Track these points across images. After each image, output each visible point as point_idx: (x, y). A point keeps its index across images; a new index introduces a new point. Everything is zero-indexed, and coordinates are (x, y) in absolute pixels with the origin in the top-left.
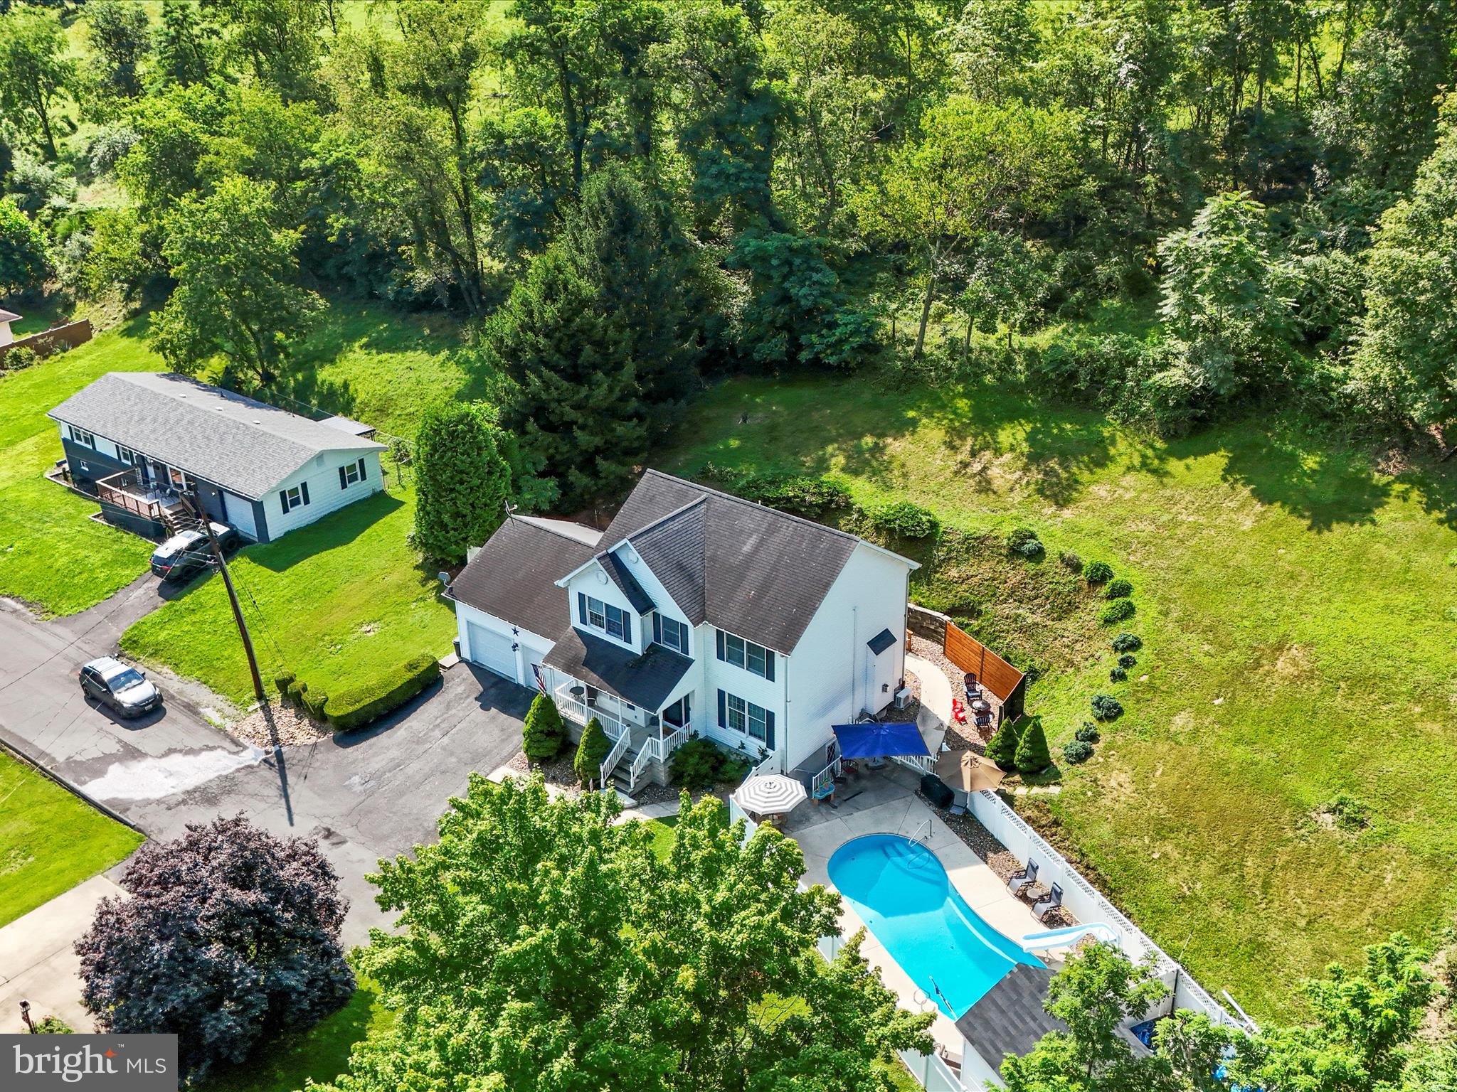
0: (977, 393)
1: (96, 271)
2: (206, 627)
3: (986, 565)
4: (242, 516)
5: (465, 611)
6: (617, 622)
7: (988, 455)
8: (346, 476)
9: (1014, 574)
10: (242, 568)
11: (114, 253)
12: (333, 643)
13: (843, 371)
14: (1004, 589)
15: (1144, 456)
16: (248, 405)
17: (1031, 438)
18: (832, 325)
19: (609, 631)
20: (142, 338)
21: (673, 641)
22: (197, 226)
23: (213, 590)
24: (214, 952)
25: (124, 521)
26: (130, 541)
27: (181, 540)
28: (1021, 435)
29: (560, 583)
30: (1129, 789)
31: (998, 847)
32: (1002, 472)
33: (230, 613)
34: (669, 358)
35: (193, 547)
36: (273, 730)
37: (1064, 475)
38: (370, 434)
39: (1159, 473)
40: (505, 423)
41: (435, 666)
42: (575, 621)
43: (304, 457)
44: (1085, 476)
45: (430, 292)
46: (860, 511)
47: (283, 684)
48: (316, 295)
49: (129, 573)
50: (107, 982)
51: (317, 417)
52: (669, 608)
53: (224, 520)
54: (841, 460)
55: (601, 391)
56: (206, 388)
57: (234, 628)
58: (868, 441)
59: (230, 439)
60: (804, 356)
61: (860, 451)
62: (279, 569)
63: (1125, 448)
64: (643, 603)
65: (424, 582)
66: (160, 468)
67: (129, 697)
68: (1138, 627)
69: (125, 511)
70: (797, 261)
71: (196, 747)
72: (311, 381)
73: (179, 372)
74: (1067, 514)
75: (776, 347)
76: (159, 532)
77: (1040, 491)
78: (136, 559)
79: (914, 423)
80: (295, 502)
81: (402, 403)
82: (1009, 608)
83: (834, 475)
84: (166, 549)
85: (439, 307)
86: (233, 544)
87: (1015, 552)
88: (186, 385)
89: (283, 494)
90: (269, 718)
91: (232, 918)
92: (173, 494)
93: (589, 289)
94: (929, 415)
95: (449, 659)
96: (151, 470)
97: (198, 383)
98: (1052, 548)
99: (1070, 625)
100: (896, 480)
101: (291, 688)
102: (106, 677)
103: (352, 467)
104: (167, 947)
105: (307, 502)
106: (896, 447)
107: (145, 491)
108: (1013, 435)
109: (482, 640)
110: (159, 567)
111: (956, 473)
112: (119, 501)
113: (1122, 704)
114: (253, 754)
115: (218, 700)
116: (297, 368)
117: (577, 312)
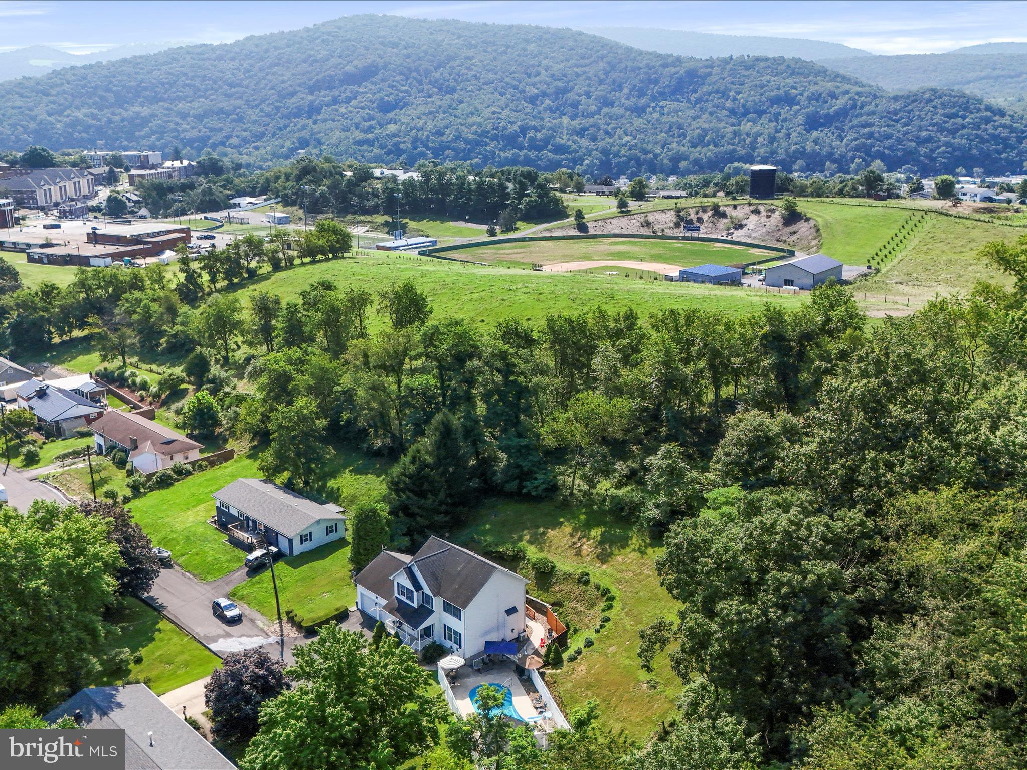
0: (590, 514)
1: (240, 426)
2: (263, 590)
3: (569, 586)
4: (284, 545)
5: (360, 588)
6: (409, 594)
7: (585, 540)
8: (329, 530)
9: (578, 589)
10: (281, 567)
11: (249, 419)
12: (311, 599)
13: (538, 499)
14: (573, 596)
15: (640, 546)
16: (295, 496)
17: (602, 535)
18: (536, 479)
19: (407, 598)
20: (255, 460)
21: (428, 603)
22: (284, 418)
23: (268, 574)
24: (247, 687)
25: (237, 543)
26: (238, 552)
27: (258, 553)
28: (599, 533)
29: (391, 578)
30: (584, 671)
31: (536, 691)
32: (587, 548)
33: (272, 585)
34: (463, 489)
35: (263, 556)
36: (282, 631)
37: (609, 551)
38: (344, 512)
39: (643, 553)
40: (390, 513)
41: (347, 610)
42: (396, 594)
43: (313, 521)
44: (616, 552)
45: (379, 449)
46: (528, 560)
47: (288, 613)
48: (331, 448)
49: (236, 566)
50: (213, 695)
51: (322, 503)
52: (427, 590)
53: (277, 546)
54: (528, 537)
55: (430, 501)
56: (279, 488)
57: (273, 591)
58: (541, 530)
59: (284, 511)
60: (524, 491)
61: (536, 534)
62: (295, 568)
63: (635, 542)
64: (418, 587)
65: (351, 577)
66: (254, 522)
67: (229, 614)
68: (612, 614)
69: (238, 539)
70: (523, 451)
71: (252, 634)
72: (324, 486)
73: (268, 480)
74: (604, 567)
75: (513, 486)
76: (250, 549)
77: (597, 557)
78: (239, 560)
79: (561, 524)
80: (306, 540)
81: (361, 498)
82: (573, 604)
83: (523, 544)
84: (251, 557)
85: (383, 455)
86: (279, 556)
87: (579, 581)
88: (270, 486)
89: (301, 537)
90: (281, 626)
91: (256, 677)
92: (258, 533)
93: (429, 459)
94: (568, 521)
95: (353, 608)
96: (250, 523)
97: (275, 484)
98: (592, 579)
99: (592, 612)
100: (546, 549)
101: (291, 615)
102: (222, 605)
103: (332, 527)
104: (233, 684)
105: (311, 540)
106: (551, 533)
107: (247, 531)
108: (596, 533)
109: (366, 601)
110: (248, 564)
111: (570, 547)
112: (236, 535)
113: (595, 642)
114: (274, 639)
115: (263, 618)
116: (319, 479)
117: (423, 469)
